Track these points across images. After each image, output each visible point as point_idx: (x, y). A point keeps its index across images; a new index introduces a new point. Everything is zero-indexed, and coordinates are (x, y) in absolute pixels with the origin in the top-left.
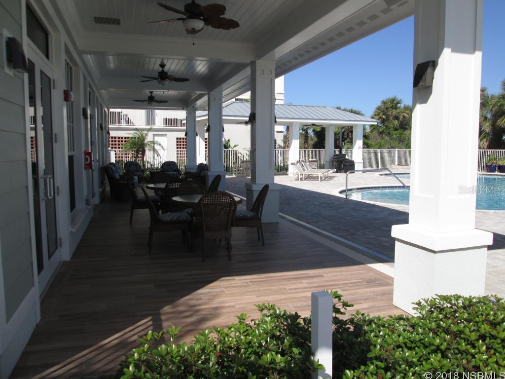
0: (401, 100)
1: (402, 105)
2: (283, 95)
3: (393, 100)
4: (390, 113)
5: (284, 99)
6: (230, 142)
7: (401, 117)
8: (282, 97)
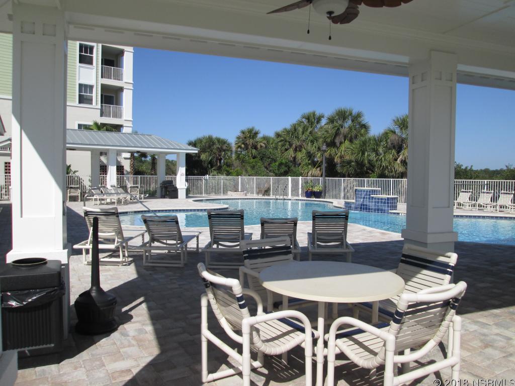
0: (259, 130)
1: (260, 136)
2: (131, 122)
3: (250, 131)
4: (247, 142)
5: (132, 126)
6: (71, 168)
7: (259, 147)
8: (130, 124)
